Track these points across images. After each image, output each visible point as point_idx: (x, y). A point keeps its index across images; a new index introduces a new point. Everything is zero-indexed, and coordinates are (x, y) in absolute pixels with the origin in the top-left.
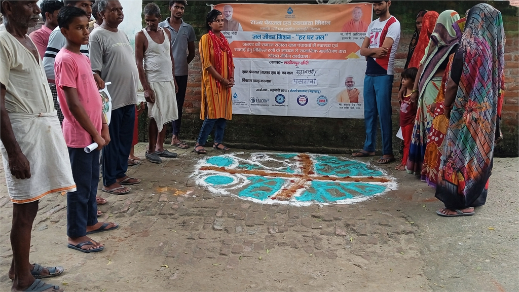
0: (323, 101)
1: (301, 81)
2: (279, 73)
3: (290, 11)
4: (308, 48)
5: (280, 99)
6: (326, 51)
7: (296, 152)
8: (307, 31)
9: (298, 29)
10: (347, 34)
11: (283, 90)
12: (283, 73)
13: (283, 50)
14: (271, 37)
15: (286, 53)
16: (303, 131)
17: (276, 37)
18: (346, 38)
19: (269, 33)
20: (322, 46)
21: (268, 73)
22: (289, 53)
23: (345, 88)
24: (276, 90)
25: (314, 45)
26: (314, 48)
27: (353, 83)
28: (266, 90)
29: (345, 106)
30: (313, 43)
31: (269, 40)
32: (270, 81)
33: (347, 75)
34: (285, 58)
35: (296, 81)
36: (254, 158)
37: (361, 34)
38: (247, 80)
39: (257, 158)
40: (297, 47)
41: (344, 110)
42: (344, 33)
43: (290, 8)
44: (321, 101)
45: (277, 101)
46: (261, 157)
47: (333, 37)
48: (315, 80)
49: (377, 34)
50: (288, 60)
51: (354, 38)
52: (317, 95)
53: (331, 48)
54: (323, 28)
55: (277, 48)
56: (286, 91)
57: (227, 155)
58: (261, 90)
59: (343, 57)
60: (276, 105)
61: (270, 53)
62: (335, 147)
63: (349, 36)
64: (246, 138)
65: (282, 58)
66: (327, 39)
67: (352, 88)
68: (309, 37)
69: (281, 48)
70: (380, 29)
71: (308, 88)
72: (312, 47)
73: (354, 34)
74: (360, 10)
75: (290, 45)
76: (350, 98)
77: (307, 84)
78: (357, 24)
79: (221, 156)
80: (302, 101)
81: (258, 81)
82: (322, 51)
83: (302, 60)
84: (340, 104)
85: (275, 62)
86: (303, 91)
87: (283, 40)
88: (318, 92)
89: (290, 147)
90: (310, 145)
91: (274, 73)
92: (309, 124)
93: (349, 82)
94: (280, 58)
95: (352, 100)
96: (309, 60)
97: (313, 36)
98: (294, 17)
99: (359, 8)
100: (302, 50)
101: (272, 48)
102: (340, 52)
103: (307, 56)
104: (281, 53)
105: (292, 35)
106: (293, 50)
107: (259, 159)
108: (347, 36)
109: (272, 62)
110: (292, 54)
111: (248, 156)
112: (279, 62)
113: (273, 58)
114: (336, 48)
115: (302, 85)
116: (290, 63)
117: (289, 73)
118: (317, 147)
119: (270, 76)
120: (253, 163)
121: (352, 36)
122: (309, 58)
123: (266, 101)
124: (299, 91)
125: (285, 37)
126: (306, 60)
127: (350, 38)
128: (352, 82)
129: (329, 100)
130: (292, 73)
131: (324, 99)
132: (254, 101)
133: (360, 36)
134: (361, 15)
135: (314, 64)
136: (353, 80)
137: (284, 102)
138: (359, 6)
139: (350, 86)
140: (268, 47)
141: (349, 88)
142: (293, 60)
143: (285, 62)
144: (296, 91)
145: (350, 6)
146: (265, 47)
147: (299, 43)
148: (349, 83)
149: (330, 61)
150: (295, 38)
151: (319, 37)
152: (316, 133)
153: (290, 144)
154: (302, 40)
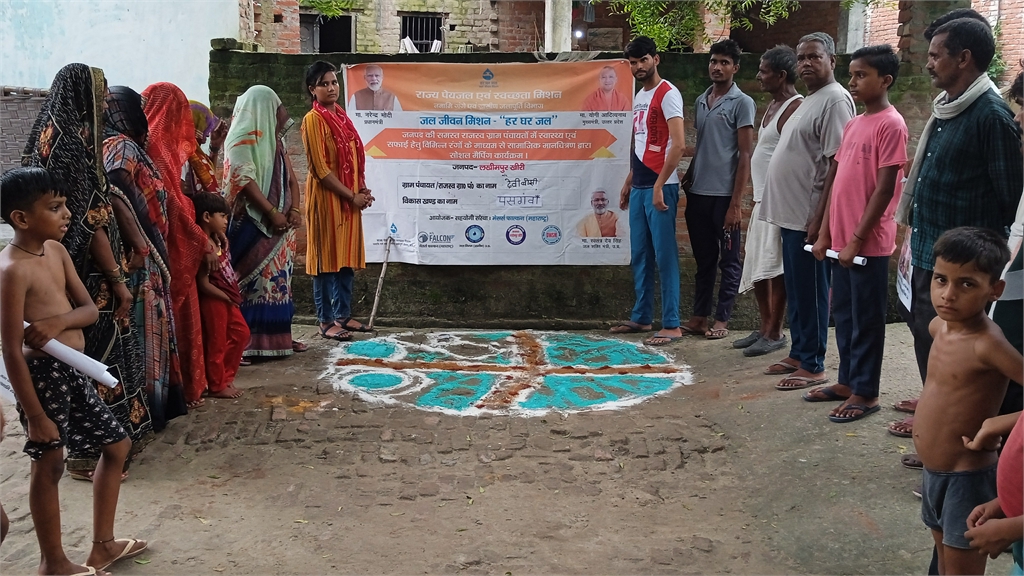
0: (552, 235)
1: (512, 200)
2: (471, 186)
3: (488, 74)
4: (522, 141)
5: (475, 234)
6: (556, 145)
7: (508, 329)
8: (519, 110)
9: (503, 106)
10: (591, 115)
11: (480, 217)
12: (479, 186)
13: (477, 145)
14: (454, 121)
15: (483, 149)
16: (519, 290)
17: (464, 121)
18: (589, 122)
19: (451, 114)
20: (547, 135)
21: (452, 186)
22: (487, 150)
23: (592, 210)
24: (466, 218)
25: (534, 135)
26: (533, 141)
27: (606, 202)
28: (448, 218)
29: (593, 244)
30: (531, 131)
31: (451, 126)
32: (456, 201)
33: (594, 187)
34: (482, 159)
35: (502, 199)
36: (434, 342)
37: (616, 115)
38: (411, 201)
39: (439, 341)
40: (503, 139)
41: (591, 250)
42: (587, 113)
43: (488, 70)
44: (550, 235)
45: (468, 239)
46: (446, 340)
47: (568, 119)
48: (538, 197)
49: (642, 113)
50: (488, 162)
51: (604, 122)
52: (542, 225)
53: (565, 140)
54: (549, 104)
55: (466, 141)
56: (485, 218)
57: (383, 338)
58: (439, 217)
59: (585, 155)
60: (467, 246)
61: (453, 150)
62: (578, 319)
63: (595, 118)
64: (413, 308)
65: (476, 159)
66: (555, 125)
67: (603, 210)
68: (524, 121)
69: (474, 141)
70: (646, 105)
71: (525, 213)
72: (530, 139)
73: (604, 115)
74: (612, 73)
75: (490, 136)
76: (601, 229)
77: (522, 205)
78: (608, 96)
79: (371, 340)
80: (516, 236)
81: (432, 201)
82: (546, 145)
83: (513, 163)
84: (584, 241)
85: (463, 167)
86: (518, 218)
87: (476, 127)
88: (544, 218)
89: (496, 321)
90: (532, 317)
91: (463, 186)
92: (530, 277)
93: (598, 200)
94: (472, 159)
95: (605, 231)
96: (524, 162)
97: (531, 119)
98: (495, 85)
99: (611, 68)
100: (512, 145)
101: (457, 141)
102: (579, 147)
103: (521, 155)
104: (473, 149)
105: (494, 117)
106: (495, 145)
107: (444, 343)
108: (591, 119)
109: (457, 167)
110: (494, 151)
111: (422, 340)
112: (470, 167)
113: (459, 159)
114: (572, 140)
115: (514, 206)
116: (491, 167)
117: (488, 186)
118: (545, 319)
119: (454, 193)
120: (432, 350)
121: (600, 119)
122: (524, 159)
123: (448, 238)
124: (509, 218)
125: (480, 121)
126: (519, 162)
127: (596, 121)
128: (603, 200)
129: (565, 233)
130: (495, 185)
131: (554, 231)
132: (425, 238)
133: (615, 118)
134: (615, 81)
135: (535, 168)
136: (605, 196)
137: (481, 239)
138: (612, 65)
139: (600, 207)
140: (448, 140)
141: (598, 211)
142: (496, 163)
143: (481, 166)
144: (503, 218)
145: (595, 66)
146: (445, 140)
147: (505, 131)
148: (600, 201)
149: (563, 164)
150: (498, 122)
151: (541, 121)
152: (542, 293)
153: (495, 316)
154: (512, 127)
